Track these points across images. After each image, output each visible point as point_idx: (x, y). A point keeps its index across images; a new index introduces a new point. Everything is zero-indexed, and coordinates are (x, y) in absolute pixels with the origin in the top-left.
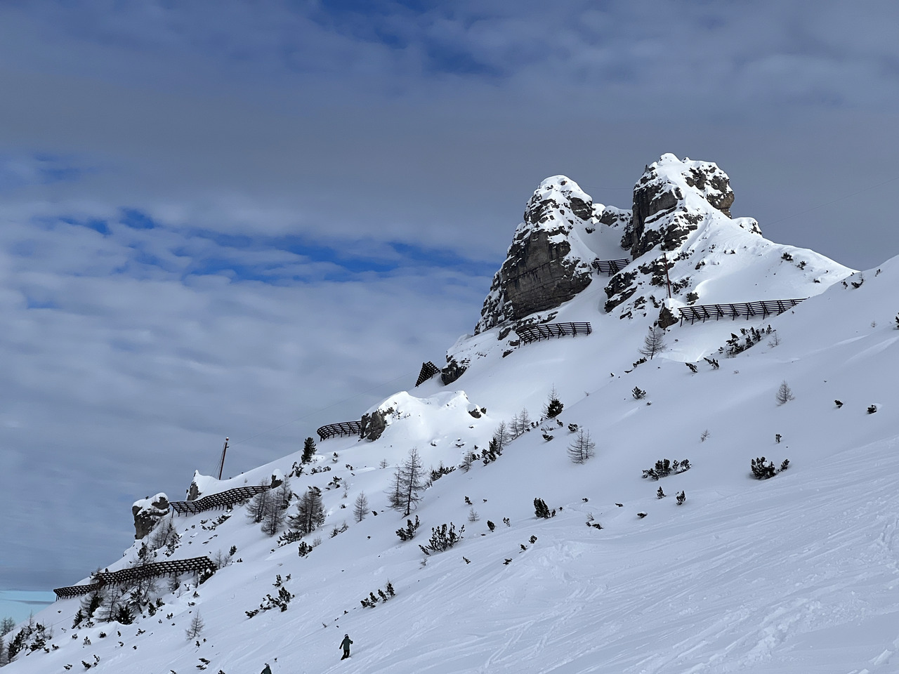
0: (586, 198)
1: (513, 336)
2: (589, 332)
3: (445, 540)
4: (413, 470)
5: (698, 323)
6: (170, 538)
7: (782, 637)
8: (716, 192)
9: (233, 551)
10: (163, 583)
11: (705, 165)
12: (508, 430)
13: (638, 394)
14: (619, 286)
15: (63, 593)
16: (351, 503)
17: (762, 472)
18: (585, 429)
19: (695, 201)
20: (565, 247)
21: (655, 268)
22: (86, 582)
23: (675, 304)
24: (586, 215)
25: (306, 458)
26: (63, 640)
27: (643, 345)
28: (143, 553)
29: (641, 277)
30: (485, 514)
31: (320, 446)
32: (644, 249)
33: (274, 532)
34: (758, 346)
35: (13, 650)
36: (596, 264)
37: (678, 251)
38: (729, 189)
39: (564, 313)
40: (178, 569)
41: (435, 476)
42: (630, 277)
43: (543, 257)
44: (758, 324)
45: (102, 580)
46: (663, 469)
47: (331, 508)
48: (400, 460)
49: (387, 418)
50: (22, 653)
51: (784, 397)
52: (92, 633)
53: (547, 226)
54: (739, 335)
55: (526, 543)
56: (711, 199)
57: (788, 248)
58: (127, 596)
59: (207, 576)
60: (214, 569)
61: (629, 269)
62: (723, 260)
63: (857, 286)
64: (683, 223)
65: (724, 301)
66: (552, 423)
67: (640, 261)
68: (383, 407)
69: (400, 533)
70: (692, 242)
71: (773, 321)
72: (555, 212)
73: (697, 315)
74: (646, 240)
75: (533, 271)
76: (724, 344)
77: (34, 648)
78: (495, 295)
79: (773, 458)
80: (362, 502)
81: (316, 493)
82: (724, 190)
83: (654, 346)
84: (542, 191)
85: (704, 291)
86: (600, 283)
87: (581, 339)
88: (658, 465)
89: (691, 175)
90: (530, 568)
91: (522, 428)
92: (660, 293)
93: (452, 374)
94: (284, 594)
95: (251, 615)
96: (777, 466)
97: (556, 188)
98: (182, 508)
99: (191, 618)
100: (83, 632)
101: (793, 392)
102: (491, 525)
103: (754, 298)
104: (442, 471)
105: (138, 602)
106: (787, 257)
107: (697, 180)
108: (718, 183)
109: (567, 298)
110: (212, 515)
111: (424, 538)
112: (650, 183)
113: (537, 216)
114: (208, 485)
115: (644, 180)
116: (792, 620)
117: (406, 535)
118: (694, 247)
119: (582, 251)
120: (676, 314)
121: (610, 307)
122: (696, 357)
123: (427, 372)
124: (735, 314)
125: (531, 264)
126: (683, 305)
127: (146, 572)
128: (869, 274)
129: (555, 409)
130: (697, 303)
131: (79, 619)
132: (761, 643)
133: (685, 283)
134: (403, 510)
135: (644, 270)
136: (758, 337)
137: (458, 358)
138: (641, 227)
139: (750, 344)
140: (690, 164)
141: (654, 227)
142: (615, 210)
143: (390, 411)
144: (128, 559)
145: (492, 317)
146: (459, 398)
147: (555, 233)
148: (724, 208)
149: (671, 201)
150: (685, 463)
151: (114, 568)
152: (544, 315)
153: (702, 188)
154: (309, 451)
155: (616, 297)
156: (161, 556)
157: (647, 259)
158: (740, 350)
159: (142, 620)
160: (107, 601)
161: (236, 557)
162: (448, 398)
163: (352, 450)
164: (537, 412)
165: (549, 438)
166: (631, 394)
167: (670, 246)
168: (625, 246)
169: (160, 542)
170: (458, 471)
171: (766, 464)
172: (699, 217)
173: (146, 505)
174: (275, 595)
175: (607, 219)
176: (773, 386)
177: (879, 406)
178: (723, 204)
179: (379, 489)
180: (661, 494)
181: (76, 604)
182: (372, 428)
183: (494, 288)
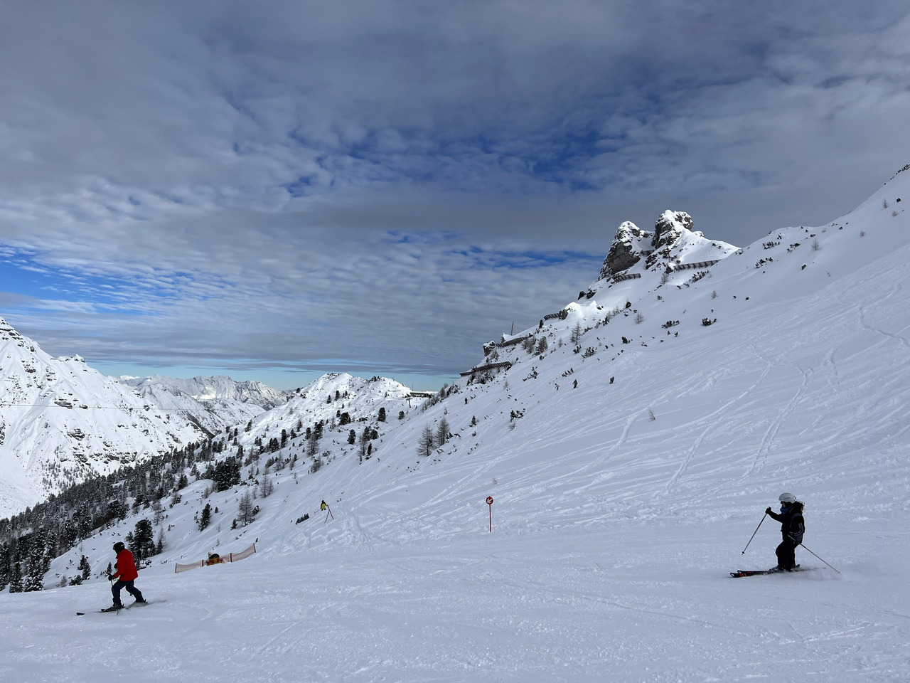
0: (637, 229)
1: (612, 280)
2: (640, 277)
3: (590, 353)
4: (578, 328)
5: (681, 271)
6: (496, 356)
7: (715, 381)
8: (686, 223)
9: (517, 359)
10: (495, 370)
11: (682, 213)
12: (611, 313)
13: (659, 298)
14: (651, 260)
15: (463, 375)
16: (557, 341)
17: (706, 323)
18: (640, 311)
19: (678, 227)
20: (630, 247)
21: (664, 252)
22: (470, 371)
23: (672, 265)
24: (638, 235)
25: (540, 327)
26: (464, 390)
27: (660, 280)
28: (487, 361)
29: (659, 256)
30: (604, 343)
31: (545, 322)
32: (660, 245)
33: (531, 352)
34: (704, 278)
35: (448, 394)
36: (642, 252)
37: (673, 245)
38: (691, 221)
39: (630, 271)
40: (499, 366)
41: (586, 330)
42: (656, 256)
43: (622, 251)
44: (704, 270)
45: (475, 370)
46: (669, 324)
47: (550, 343)
48: (573, 325)
49: (568, 311)
50: (451, 394)
51: (714, 296)
52: (473, 387)
53: (623, 240)
54: (697, 274)
55: (620, 353)
56: (685, 226)
57: (714, 242)
58: (483, 375)
59: (509, 368)
60: (511, 365)
61: (654, 253)
62: (689, 247)
63: (740, 253)
64: (674, 235)
65: (690, 262)
66: (628, 310)
67: (658, 250)
68: (567, 308)
69: (574, 351)
70: (678, 242)
71: (709, 268)
72: (626, 235)
73: (680, 268)
74: (660, 242)
75: (619, 257)
76: (691, 278)
77: (455, 392)
78: (605, 266)
79: (710, 318)
80: (560, 341)
81: (544, 338)
82: (689, 222)
83: (665, 281)
84: (621, 228)
85: (682, 259)
86: (643, 259)
87: (637, 280)
88: (668, 323)
89: (677, 217)
90: (622, 361)
91: (617, 312)
92: (666, 261)
93: (591, 295)
94: (535, 373)
95: (524, 380)
96: (712, 321)
97: (626, 226)
98: (500, 346)
99: (504, 382)
100: (470, 387)
101: (717, 294)
102: (606, 347)
103: (701, 261)
104: (588, 329)
105: (487, 377)
106: (714, 245)
107: (679, 219)
108: (687, 219)
109: (632, 266)
110: (509, 348)
111: (583, 352)
112: (661, 222)
113: (620, 237)
114: (507, 338)
115: (659, 220)
116: (719, 375)
117: (576, 352)
118: (678, 243)
119: (636, 248)
120: (673, 268)
121: (647, 267)
122: (681, 283)
123: (582, 295)
124: (695, 266)
125: (618, 254)
126: (675, 265)
127: (489, 367)
128: (745, 249)
129: (628, 305)
130: (680, 264)
131: (468, 383)
132: (707, 384)
133: (675, 257)
134: (575, 343)
135: (660, 253)
136: (704, 274)
137: (592, 289)
138: (659, 238)
139: (701, 277)
140: (676, 213)
141: (664, 237)
142: (649, 232)
143: (569, 309)
144: (483, 363)
145: (605, 274)
146: (593, 304)
147: (626, 242)
148: (690, 228)
149: (670, 227)
150: (678, 322)
151: (478, 366)
152: (623, 272)
153: (681, 222)
154: (541, 324)
155: (650, 264)
156: (493, 362)
157: (661, 249)
158: (697, 280)
159: (488, 383)
160: (477, 377)
161: (518, 361)
162: (590, 303)
163: (557, 323)
164: (622, 306)
165: (627, 315)
166: (656, 298)
167: (669, 244)
168: (653, 245)
169: (493, 357)
170: (594, 329)
171: (708, 321)
172: (680, 232)
173: (487, 345)
174: (532, 374)
175: (646, 236)
176: (710, 292)
177: (750, 297)
178: (690, 227)
179: (566, 336)
180: (669, 333)
181: (467, 378)
182: (563, 315)
183: (605, 264)
